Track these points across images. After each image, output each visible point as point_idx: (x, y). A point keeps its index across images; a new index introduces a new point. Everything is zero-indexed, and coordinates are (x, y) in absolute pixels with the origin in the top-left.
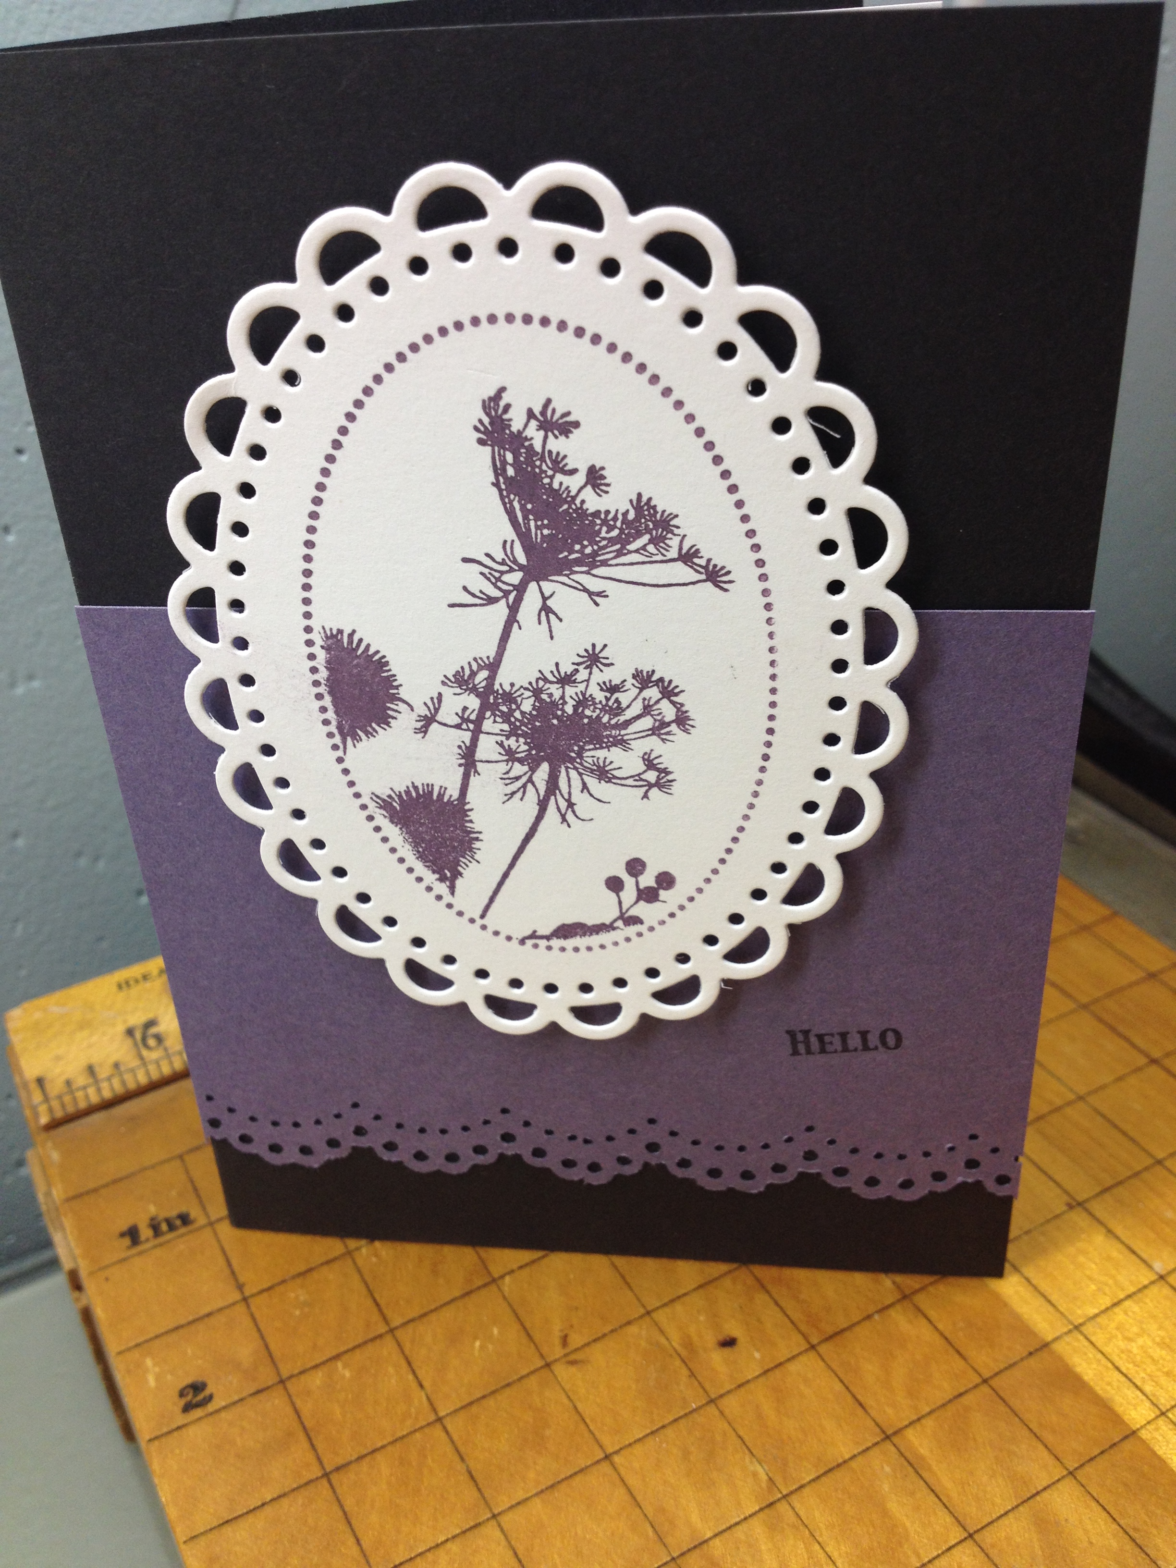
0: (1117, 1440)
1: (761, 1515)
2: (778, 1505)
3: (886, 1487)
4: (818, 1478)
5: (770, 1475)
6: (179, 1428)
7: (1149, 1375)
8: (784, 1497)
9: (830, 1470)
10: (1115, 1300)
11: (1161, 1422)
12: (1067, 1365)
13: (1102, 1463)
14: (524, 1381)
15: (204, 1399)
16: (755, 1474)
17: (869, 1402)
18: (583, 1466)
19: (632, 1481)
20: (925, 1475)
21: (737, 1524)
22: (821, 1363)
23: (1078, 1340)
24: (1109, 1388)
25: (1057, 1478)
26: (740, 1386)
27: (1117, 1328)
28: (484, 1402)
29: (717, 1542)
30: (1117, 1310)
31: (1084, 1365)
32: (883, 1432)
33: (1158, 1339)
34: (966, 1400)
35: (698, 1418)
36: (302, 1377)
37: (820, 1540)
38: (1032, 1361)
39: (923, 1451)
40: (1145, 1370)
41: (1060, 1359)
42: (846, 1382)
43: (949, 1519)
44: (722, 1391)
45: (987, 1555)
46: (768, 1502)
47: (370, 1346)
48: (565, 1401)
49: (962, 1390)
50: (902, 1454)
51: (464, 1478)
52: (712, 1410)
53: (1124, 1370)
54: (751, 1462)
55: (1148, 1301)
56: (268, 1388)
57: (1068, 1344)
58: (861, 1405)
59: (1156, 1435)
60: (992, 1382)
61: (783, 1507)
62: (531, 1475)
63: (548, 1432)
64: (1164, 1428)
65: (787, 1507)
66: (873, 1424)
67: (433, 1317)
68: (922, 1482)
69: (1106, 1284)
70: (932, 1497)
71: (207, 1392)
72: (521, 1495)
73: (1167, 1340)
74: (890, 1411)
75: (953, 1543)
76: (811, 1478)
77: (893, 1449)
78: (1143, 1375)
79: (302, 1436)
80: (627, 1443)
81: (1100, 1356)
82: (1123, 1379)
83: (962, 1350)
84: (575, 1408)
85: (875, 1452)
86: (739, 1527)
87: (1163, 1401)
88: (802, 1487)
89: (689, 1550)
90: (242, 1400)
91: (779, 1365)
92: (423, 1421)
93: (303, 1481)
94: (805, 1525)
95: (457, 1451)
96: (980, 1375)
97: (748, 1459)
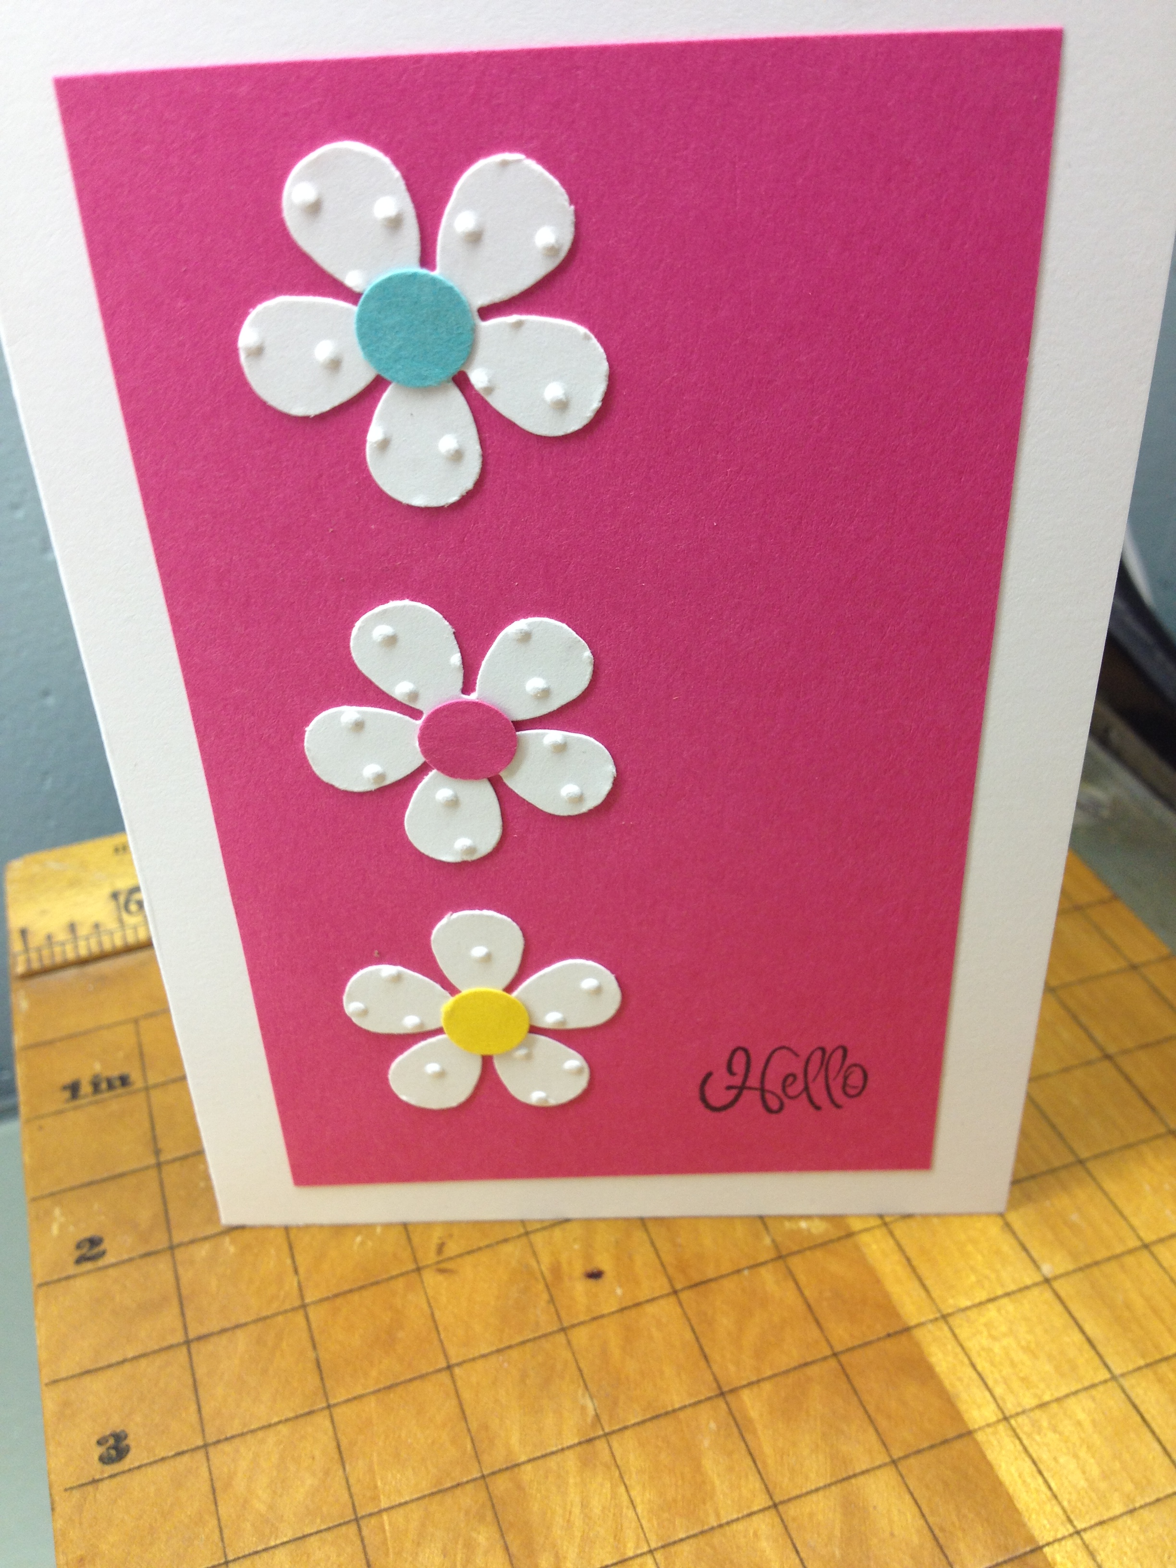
0: (950, 1437)
1: (578, 1449)
2: (597, 1442)
3: (706, 1443)
4: (643, 1422)
5: (598, 1412)
6: (68, 1278)
7: (1004, 1377)
8: (606, 1435)
9: (657, 1417)
10: (992, 1296)
11: (1001, 1426)
13: (928, 1457)
14: (392, 1282)
15: (97, 1254)
16: (583, 1408)
17: (715, 1356)
18: (424, 1372)
19: (467, 1395)
20: (748, 1437)
21: (553, 1453)
22: (679, 1310)
23: (941, 1330)
24: (958, 1382)
25: (877, 1464)
26: (595, 1319)
27: (985, 1325)
28: (349, 1296)
29: (529, 1467)
30: (990, 1306)
31: (940, 1355)
32: (719, 1387)
33: (1023, 1343)
35: (546, 1344)
36: (191, 1247)
37: (628, 1483)
38: (888, 1345)
39: (754, 1414)
40: (1000, 1371)
41: (917, 1345)
42: (697, 1331)
43: (758, 1485)
44: (576, 1322)
45: (785, 1528)
46: (588, 1437)
48: (425, 1306)
49: (809, 1360)
50: (731, 1413)
51: (311, 1365)
52: (561, 1338)
53: (980, 1368)
54: (583, 1395)
55: (1025, 1301)
56: (158, 1252)
57: (930, 1331)
59: (993, 1439)
60: (844, 1358)
61: (601, 1445)
62: (374, 1373)
63: (401, 1334)
64: (1002, 1432)
65: (606, 1446)
66: (711, 1378)
68: (742, 1443)
69: (988, 1279)
70: (749, 1461)
71: (102, 1248)
72: (359, 1390)
73: (1033, 1346)
74: (732, 1368)
75: (756, 1509)
76: (636, 1421)
77: (723, 1406)
78: (997, 1376)
79: (175, 1302)
80: (471, 1356)
81: (958, 1350)
82: (976, 1377)
83: (822, 1321)
84: (432, 1315)
85: (708, 1405)
86: (554, 1457)
88: (626, 1428)
89: (501, 1471)
90: (131, 1260)
91: (638, 1305)
92: (287, 1306)
93: (165, 1344)
94: (618, 1467)
95: (312, 1338)
96: (831, 1347)
97: (581, 1391)
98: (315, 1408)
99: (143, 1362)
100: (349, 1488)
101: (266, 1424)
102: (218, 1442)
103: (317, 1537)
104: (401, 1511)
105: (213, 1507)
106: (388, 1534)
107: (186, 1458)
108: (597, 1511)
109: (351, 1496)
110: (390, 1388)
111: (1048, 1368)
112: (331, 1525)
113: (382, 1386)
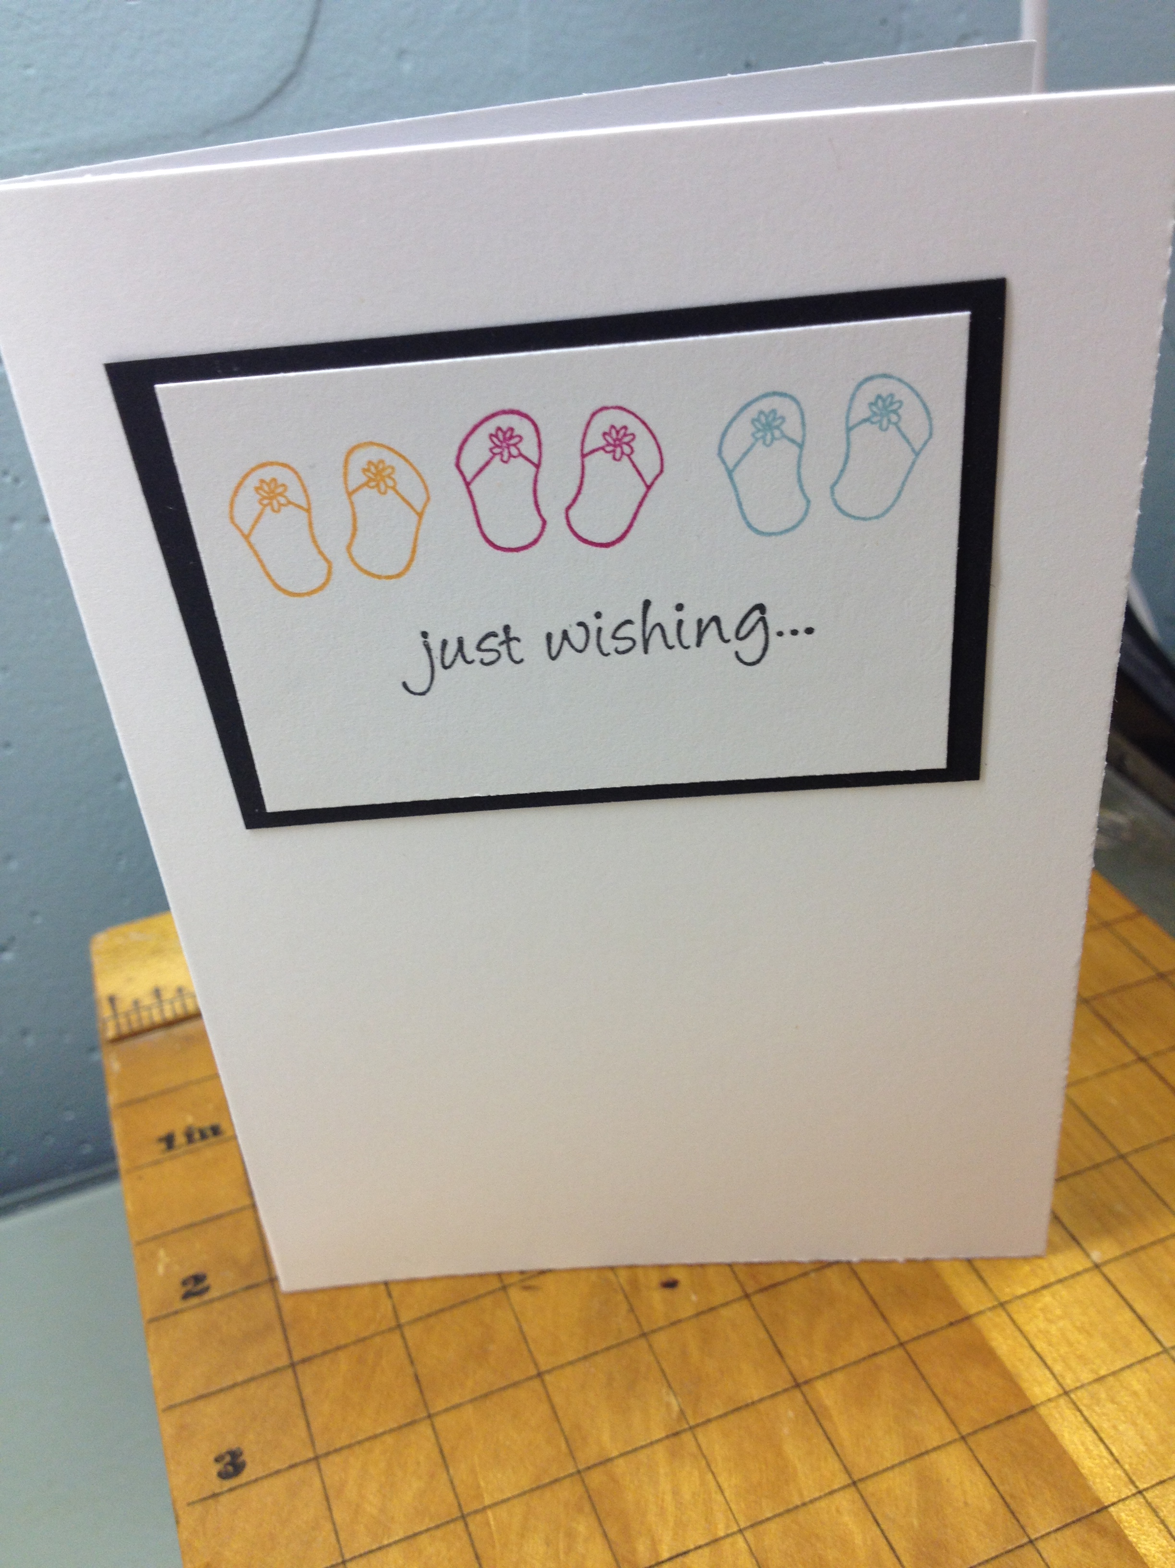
0: (1014, 1412)
1: (667, 1442)
2: (683, 1435)
3: (786, 1431)
4: (725, 1415)
5: (682, 1408)
6: (176, 1313)
7: (1061, 1356)
8: (691, 1428)
9: (738, 1409)
10: (1045, 1283)
11: (1062, 1400)
12: (984, 1338)
13: (996, 1432)
14: (480, 1300)
15: (203, 1289)
16: (668, 1405)
17: (788, 1352)
18: (516, 1380)
19: (558, 1399)
20: (825, 1424)
21: (642, 1447)
22: (752, 1312)
23: (999, 1315)
24: (1019, 1365)
25: (947, 1441)
26: (674, 1324)
27: (1041, 1310)
28: (441, 1315)
29: (621, 1461)
30: (1044, 1292)
31: (1000, 1340)
32: (795, 1380)
33: (1078, 1324)
34: (878, 1360)
35: (629, 1349)
37: (714, 1470)
38: (951, 1332)
39: (828, 1402)
40: (1057, 1350)
41: (979, 1331)
42: (771, 1332)
43: (837, 1466)
44: (655, 1327)
45: (865, 1503)
46: (674, 1431)
48: (513, 1321)
49: (877, 1350)
50: (807, 1402)
51: (411, 1380)
52: (643, 1343)
53: (1038, 1349)
54: (667, 1393)
55: (1077, 1285)
56: (258, 1285)
57: (990, 1318)
59: (1055, 1412)
60: (910, 1347)
61: (687, 1437)
62: (469, 1384)
63: (492, 1347)
64: (1063, 1406)
65: (692, 1438)
66: (786, 1371)
68: (820, 1431)
69: (1041, 1268)
70: (827, 1445)
71: (206, 1284)
72: (456, 1400)
74: (805, 1362)
75: (837, 1487)
76: (721, 1412)
77: (800, 1396)
79: (278, 1329)
80: (560, 1363)
81: (1017, 1333)
83: (887, 1314)
84: (520, 1328)
85: (783, 1397)
86: (645, 1450)
88: (709, 1421)
89: (595, 1466)
90: (234, 1293)
91: (712, 1309)
92: (384, 1327)
93: (271, 1368)
94: (704, 1457)
95: (409, 1355)
96: (898, 1338)
97: (664, 1390)
98: (417, 1417)
99: (253, 1385)
100: (454, 1489)
101: (370, 1434)
102: (328, 1454)
103: (428, 1534)
104: (504, 1507)
105: (328, 1513)
106: (493, 1528)
107: (299, 1470)
108: (687, 1497)
109: (456, 1496)
110: (486, 1396)
112: (439, 1522)
113: (478, 1394)
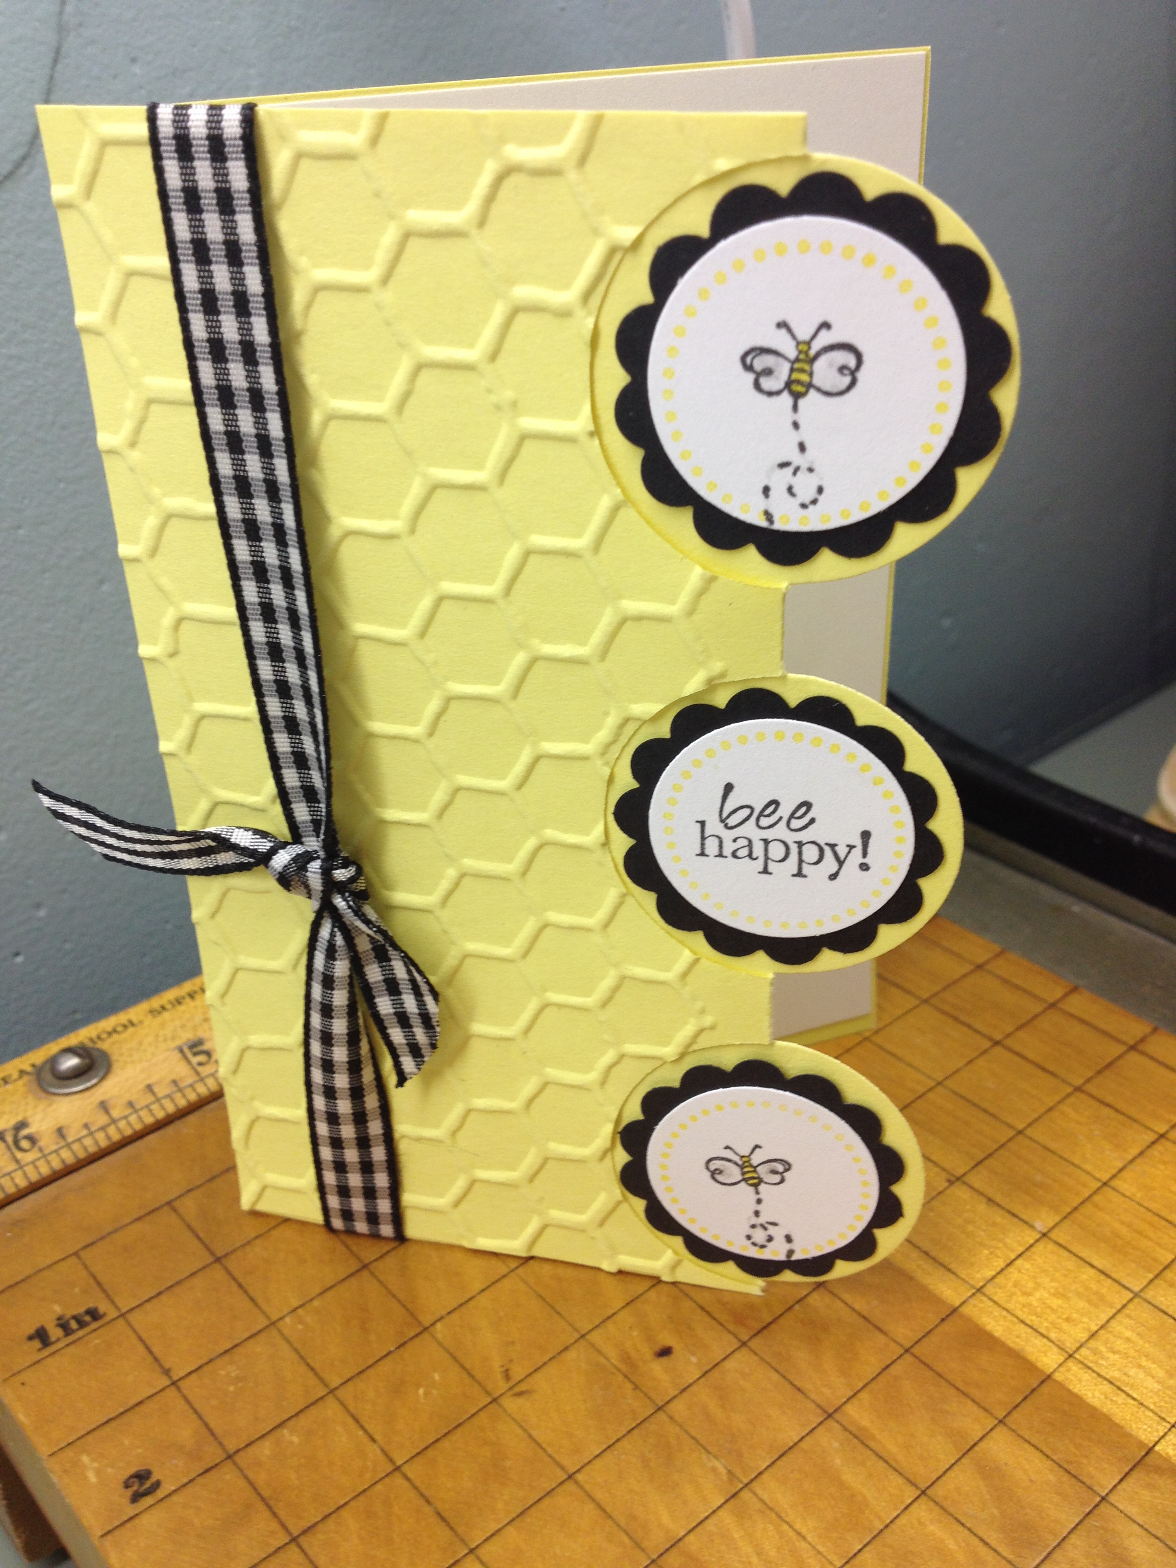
0: (1035, 1385)
1: (727, 1506)
2: (742, 1494)
3: (838, 1461)
4: (773, 1463)
5: (729, 1468)
6: (131, 1519)
7: (1052, 1323)
8: (746, 1486)
9: (783, 1454)
10: (1009, 1261)
11: (1070, 1363)
12: (976, 1325)
13: (1026, 1407)
14: (475, 1420)
15: (152, 1485)
16: (714, 1470)
17: (807, 1386)
18: (549, 1489)
20: (872, 1444)
21: (707, 1518)
22: (755, 1357)
23: (981, 1301)
24: (1018, 1340)
25: (989, 1428)
26: (683, 1390)
27: (1015, 1286)
28: (439, 1445)
29: (691, 1537)
30: (1012, 1269)
31: (993, 1323)
32: (825, 1412)
33: (1052, 1290)
34: (893, 1370)
35: (650, 1426)
36: (250, 1450)
37: (787, 1519)
38: (946, 1327)
39: (865, 1423)
40: (1046, 1319)
41: (969, 1320)
42: (782, 1371)
43: (901, 1481)
44: (668, 1398)
45: (942, 1508)
46: (732, 1493)
47: (313, 1410)
48: (519, 1430)
49: (889, 1362)
50: (846, 1429)
51: (434, 1520)
52: (661, 1416)
53: (1028, 1322)
54: (709, 1459)
55: (1036, 1257)
56: (217, 1465)
57: (975, 1306)
58: (799, 1389)
59: (1069, 1376)
60: (914, 1351)
61: (746, 1495)
62: (501, 1505)
63: (508, 1463)
64: (1074, 1368)
65: (750, 1495)
66: (814, 1405)
67: (371, 1371)
68: (870, 1452)
69: (998, 1248)
70: (881, 1464)
71: (153, 1479)
72: (494, 1526)
73: (1061, 1290)
74: (826, 1391)
75: (909, 1501)
76: (768, 1464)
77: (837, 1425)
78: (1046, 1324)
79: (261, 1506)
80: (587, 1460)
81: (1004, 1313)
82: (1030, 1330)
83: (881, 1326)
84: (530, 1436)
85: (821, 1429)
86: (709, 1521)
87: (1068, 1345)
88: (760, 1474)
89: (666, 1550)
90: (192, 1481)
91: (715, 1366)
92: (381, 1474)
93: (276, 1546)
94: (771, 1509)
95: (421, 1494)
96: (901, 1345)
97: (704, 1456)
108: (773, 1553)
110: (522, 1514)
111: (1082, 1304)
113: (513, 1515)
